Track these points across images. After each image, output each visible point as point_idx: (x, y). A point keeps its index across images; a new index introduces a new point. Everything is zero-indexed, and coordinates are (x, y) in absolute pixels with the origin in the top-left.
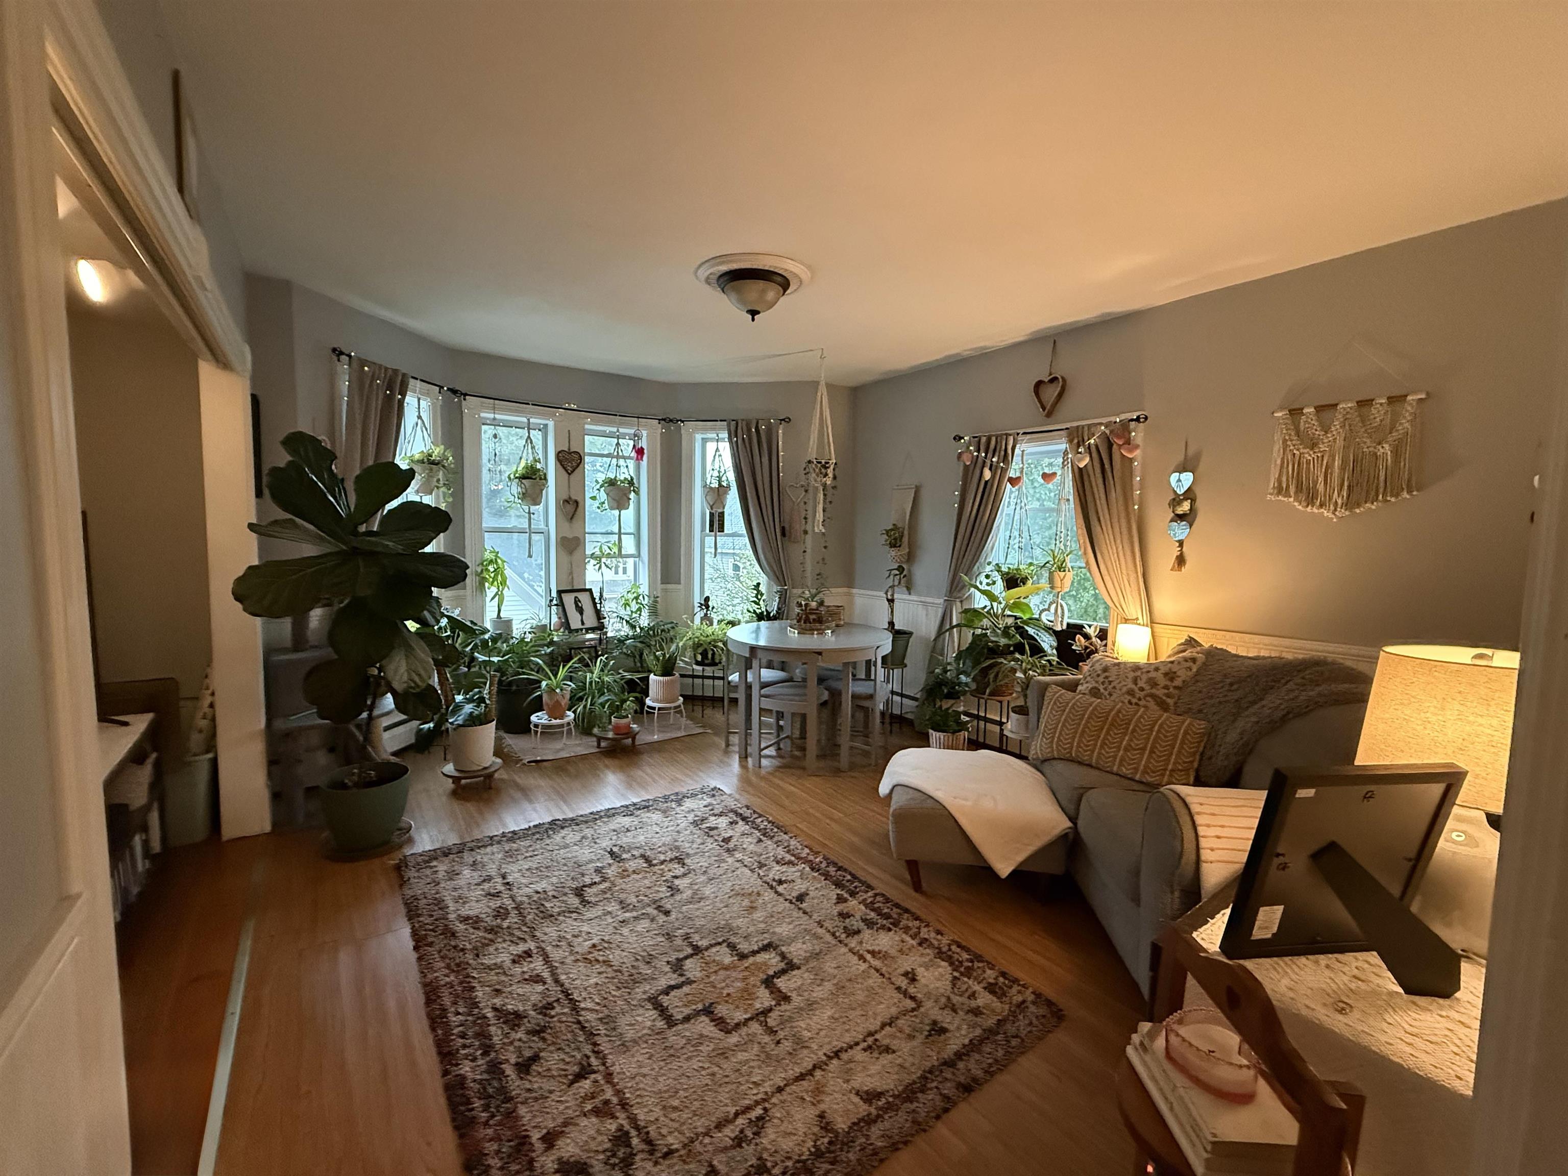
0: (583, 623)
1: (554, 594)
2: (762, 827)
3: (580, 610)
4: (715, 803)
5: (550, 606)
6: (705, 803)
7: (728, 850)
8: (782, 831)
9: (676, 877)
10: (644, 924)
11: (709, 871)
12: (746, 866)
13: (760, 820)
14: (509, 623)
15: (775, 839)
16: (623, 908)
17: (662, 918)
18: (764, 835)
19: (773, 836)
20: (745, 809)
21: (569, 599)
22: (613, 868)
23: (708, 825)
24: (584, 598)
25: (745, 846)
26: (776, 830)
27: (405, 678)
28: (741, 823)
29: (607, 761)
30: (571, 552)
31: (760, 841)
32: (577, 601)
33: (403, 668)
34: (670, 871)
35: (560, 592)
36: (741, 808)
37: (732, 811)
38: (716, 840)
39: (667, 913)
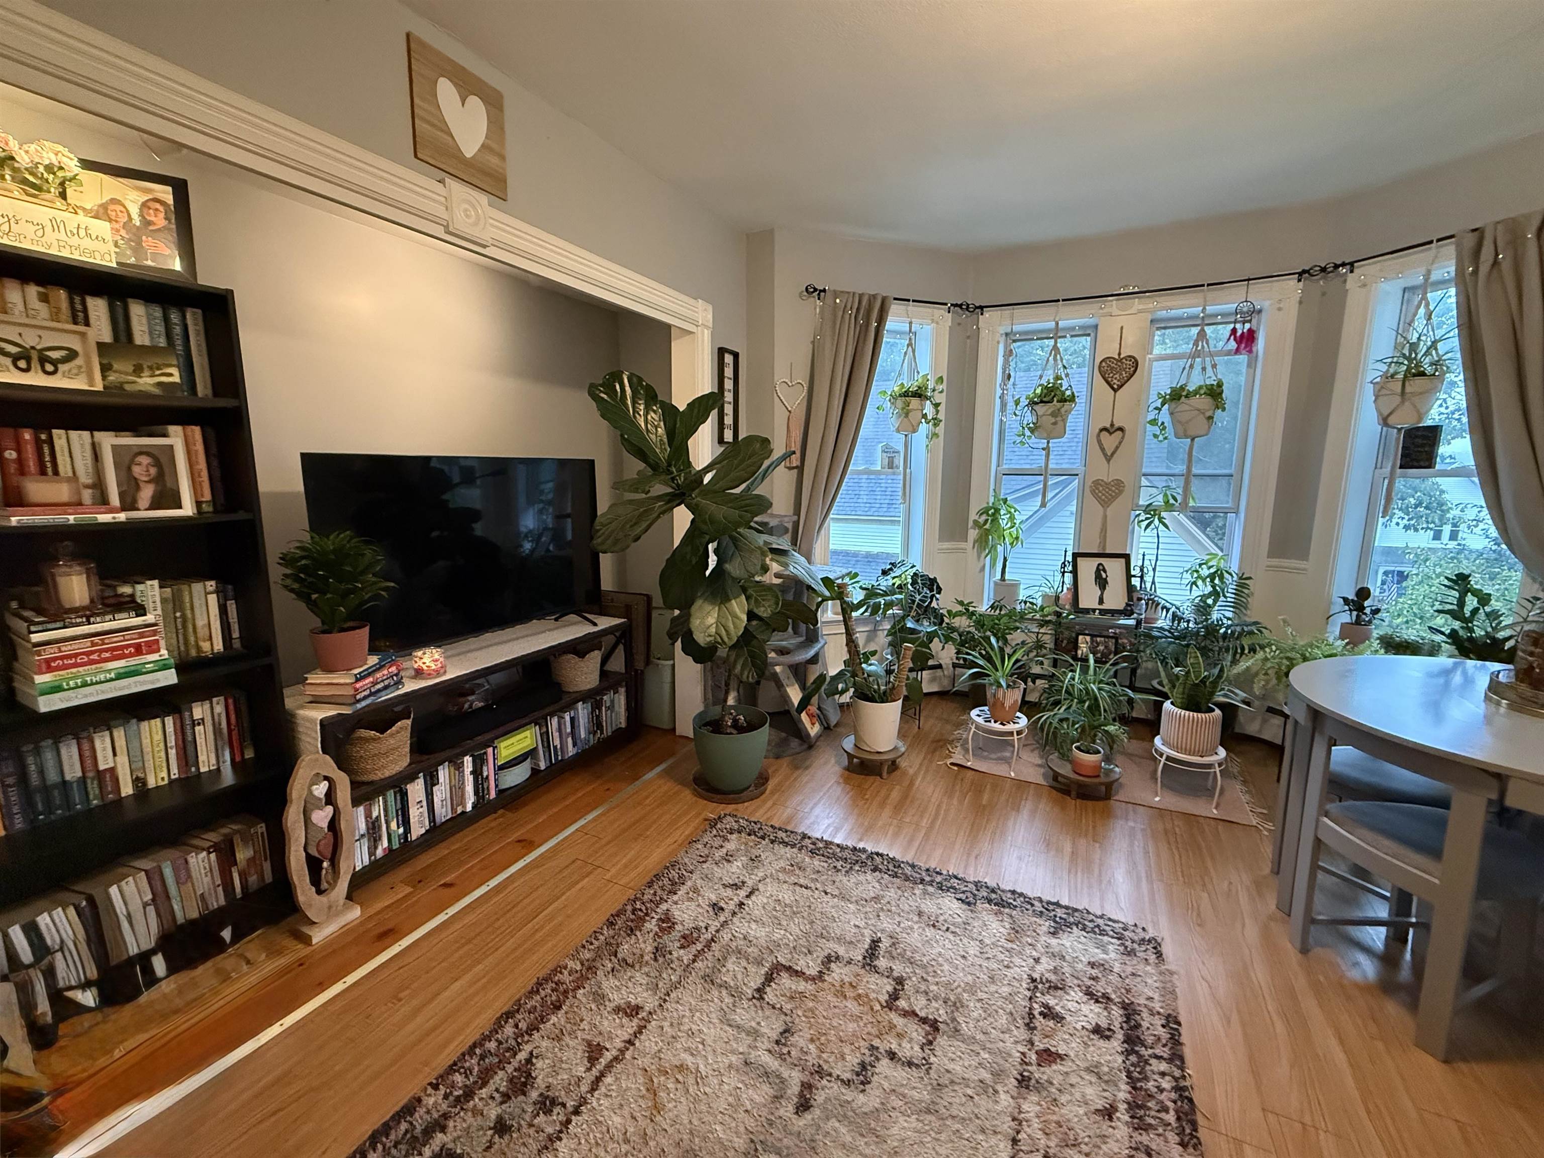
0: (1101, 601)
1: (1070, 558)
2: (1150, 1085)
3: (1102, 582)
4: (1117, 968)
5: (1063, 573)
6: (1100, 956)
7: (1024, 1082)
8: (1181, 1133)
9: (892, 1055)
10: (761, 1093)
11: (947, 1094)
12: (1015, 1141)
13: (1163, 1066)
14: (1015, 586)
15: (1144, 1138)
16: (777, 1042)
17: (787, 1110)
18: (1133, 1106)
19: (1147, 1128)
20: (1158, 1021)
21: (1087, 568)
22: (846, 970)
23: (1052, 1002)
24: (1114, 568)
25: (1063, 1099)
26: (1171, 1117)
27: (713, 630)
28: (1116, 1044)
29: (1044, 806)
30: (1105, 503)
31: (1108, 1113)
32: (1100, 569)
33: (711, 620)
34: (900, 1036)
35: (1075, 556)
36: (1152, 1013)
37: (1130, 1011)
38: (1031, 1042)
39: (803, 1106)
